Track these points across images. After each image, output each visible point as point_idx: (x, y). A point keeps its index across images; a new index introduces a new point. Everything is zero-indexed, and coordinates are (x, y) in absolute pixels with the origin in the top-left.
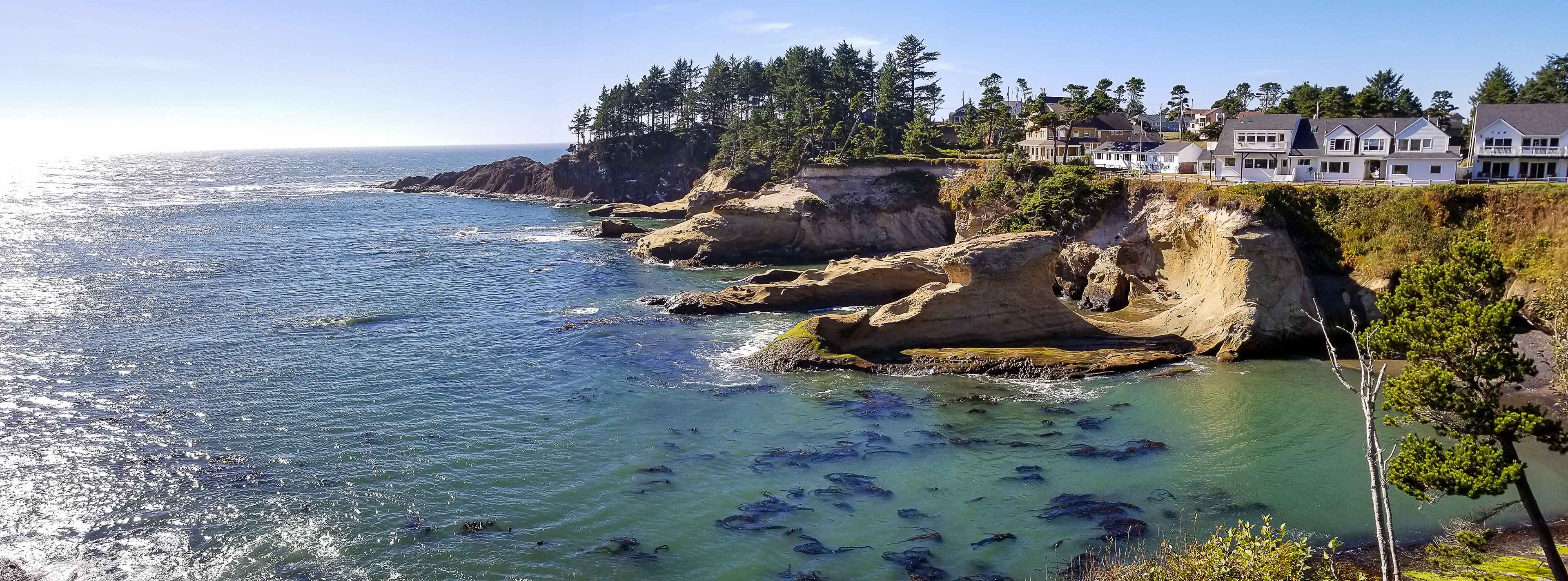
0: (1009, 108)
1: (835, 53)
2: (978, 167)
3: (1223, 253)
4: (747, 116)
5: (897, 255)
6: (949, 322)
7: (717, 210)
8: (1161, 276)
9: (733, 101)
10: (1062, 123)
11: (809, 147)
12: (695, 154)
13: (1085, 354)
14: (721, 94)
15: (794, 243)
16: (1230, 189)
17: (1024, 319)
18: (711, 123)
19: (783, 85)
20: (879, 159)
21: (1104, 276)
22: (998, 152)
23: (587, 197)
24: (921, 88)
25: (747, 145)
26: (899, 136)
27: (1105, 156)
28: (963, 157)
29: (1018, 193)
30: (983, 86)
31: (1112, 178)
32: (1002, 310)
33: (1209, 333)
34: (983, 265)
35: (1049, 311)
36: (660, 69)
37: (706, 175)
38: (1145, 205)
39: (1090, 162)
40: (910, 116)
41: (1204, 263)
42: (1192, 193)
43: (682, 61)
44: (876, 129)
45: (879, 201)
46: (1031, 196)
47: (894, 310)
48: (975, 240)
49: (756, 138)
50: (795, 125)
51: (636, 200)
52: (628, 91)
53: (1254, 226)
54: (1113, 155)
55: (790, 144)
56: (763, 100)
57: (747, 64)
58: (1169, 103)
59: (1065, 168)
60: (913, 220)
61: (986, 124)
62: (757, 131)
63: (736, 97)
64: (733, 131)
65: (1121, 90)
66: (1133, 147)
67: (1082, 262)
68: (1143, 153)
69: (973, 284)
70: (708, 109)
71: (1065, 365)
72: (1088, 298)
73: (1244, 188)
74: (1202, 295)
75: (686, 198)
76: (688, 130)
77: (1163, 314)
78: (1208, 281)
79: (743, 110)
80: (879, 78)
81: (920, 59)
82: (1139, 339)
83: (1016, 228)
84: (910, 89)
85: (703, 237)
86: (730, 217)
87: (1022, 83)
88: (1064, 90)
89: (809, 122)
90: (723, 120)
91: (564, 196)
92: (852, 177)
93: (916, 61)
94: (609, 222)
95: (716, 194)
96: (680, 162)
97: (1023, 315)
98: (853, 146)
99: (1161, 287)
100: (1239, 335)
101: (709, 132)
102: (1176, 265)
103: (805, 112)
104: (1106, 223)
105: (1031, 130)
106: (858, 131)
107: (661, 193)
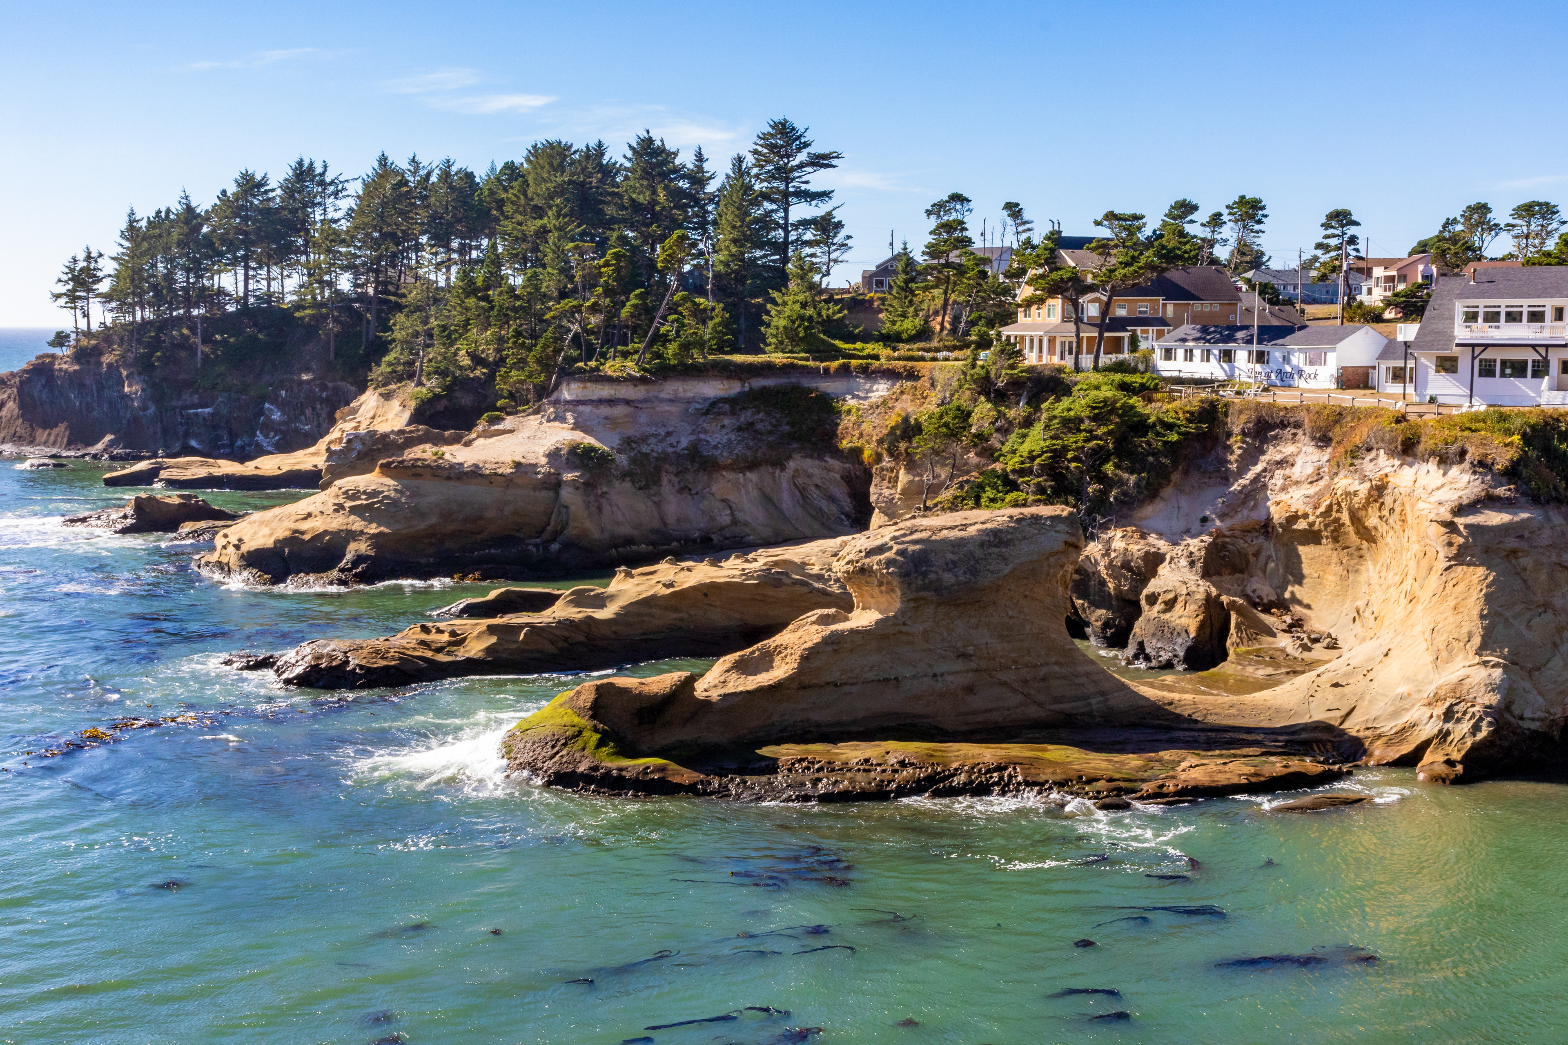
0: (986, 261)
1: (629, 154)
2: (918, 378)
3: (1431, 553)
4: (448, 279)
5: (751, 556)
6: (854, 689)
7: (386, 469)
8: (1295, 600)
9: (418, 248)
10: (1092, 288)
11: (576, 340)
12: (337, 354)
13: (1133, 761)
14: (392, 236)
15: (546, 535)
16: (1446, 421)
17: (1004, 684)
18: (371, 291)
19: (520, 218)
20: (715, 365)
21: (1175, 599)
22: (960, 348)
23: (100, 446)
24: (804, 223)
25: (449, 336)
26: (757, 317)
27: (1180, 353)
28: (889, 358)
29: (998, 430)
30: (933, 218)
31: (1195, 399)
32: (959, 665)
33: (1400, 722)
34: (925, 574)
35: (1057, 668)
36: (258, 177)
37: (363, 398)
38: (1263, 453)
39: (1150, 367)
40: (780, 279)
41: (1391, 574)
42: (1365, 430)
43: (306, 164)
44: (711, 304)
45: (715, 447)
46: (1024, 436)
47: (743, 667)
48: (908, 524)
49: (467, 322)
50: (545, 297)
51: (212, 452)
52: (187, 222)
53: (1498, 498)
54: (1197, 353)
55: (535, 336)
56: (478, 248)
57: (446, 175)
58: (1319, 246)
59: (1096, 378)
60: (785, 485)
61: (936, 292)
62: (467, 309)
63: (424, 239)
64: (419, 309)
65: (1216, 221)
66: (1240, 335)
67: (1130, 569)
68: (1262, 348)
69: (902, 612)
70: (364, 264)
71: (1089, 782)
72: (1141, 645)
73: (1477, 418)
74: (1384, 640)
75: (322, 445)
76: (322, 305)
77: (1302, 681)
78: (1399, 610)
79: (438, 266)
80: (717, 204)
81: (801, 166)
82: (1249, 730)
83: (993, 500)
84: (779, 226)
85: (357, 524)
86: (416, 482)
87: (1014, 210)
88: (1098, 223)
89: (575, 291)
90: (398, 287)
91: (45, 443)
92: (662, 401)
93: (793, 169)
94: (151, 499)
95: (385, 436)
96: (307, 370)
97: (1003, 677)
98: (664, 339)
99: (1297, 624)
100: (1465, 727)
101: (368, 310)
102: (1331, 578)
103: (566, 271)
104: (1180, 490)
105: (1029, 303)
106: (673, 308)
107: (266, 436)
